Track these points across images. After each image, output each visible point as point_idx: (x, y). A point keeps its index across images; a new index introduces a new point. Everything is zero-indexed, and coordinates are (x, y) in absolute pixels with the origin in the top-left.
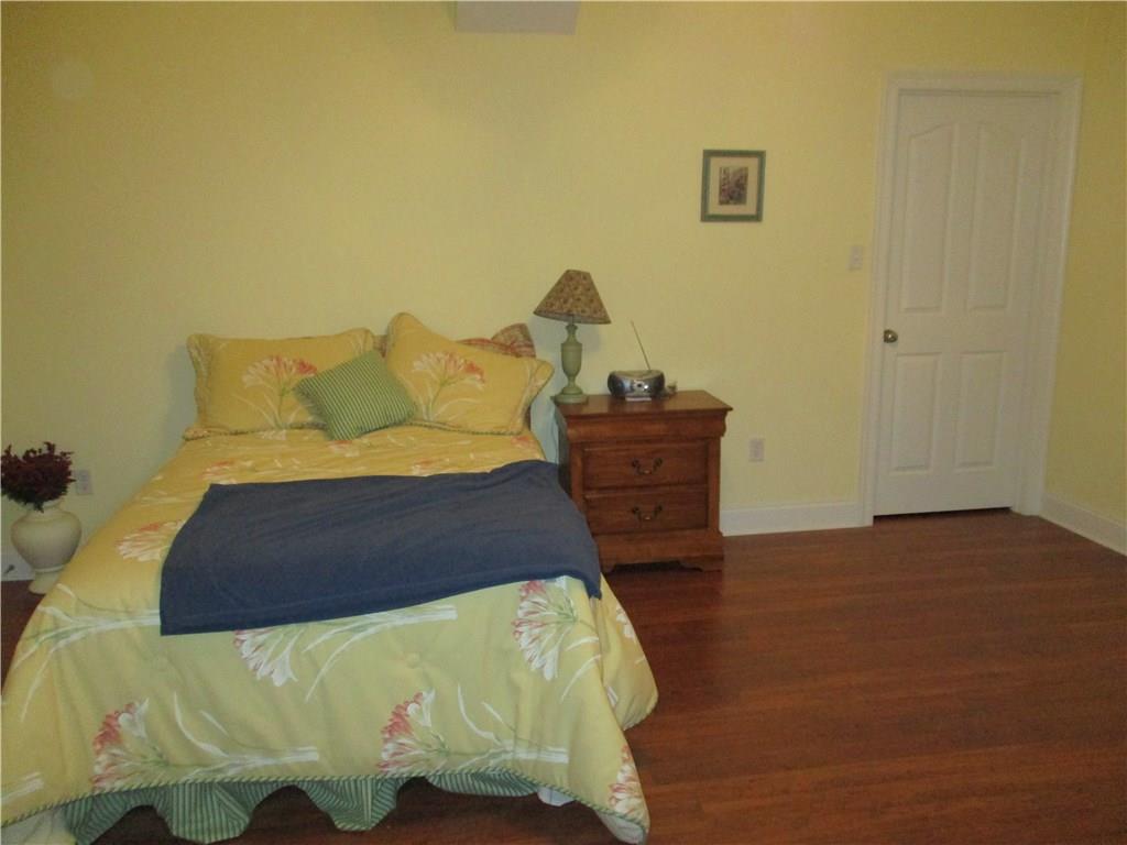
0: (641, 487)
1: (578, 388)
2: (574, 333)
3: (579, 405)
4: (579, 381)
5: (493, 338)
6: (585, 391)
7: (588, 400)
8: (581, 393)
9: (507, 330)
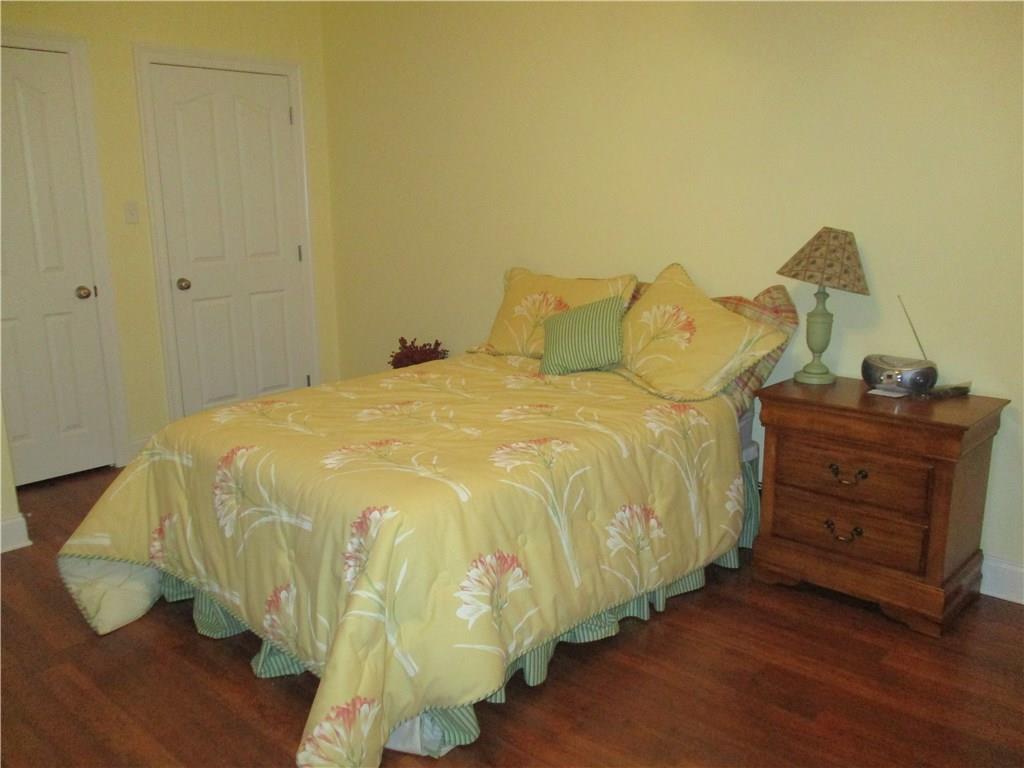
0: (842, 499)
1: (823, 366)
2: (824, 302)
3: (825, 388)
4: (825, 358)
5: (756, 298)
6: (831, 370)
7: (835, 383)
8: (827, 373)
9: (768, 291)
